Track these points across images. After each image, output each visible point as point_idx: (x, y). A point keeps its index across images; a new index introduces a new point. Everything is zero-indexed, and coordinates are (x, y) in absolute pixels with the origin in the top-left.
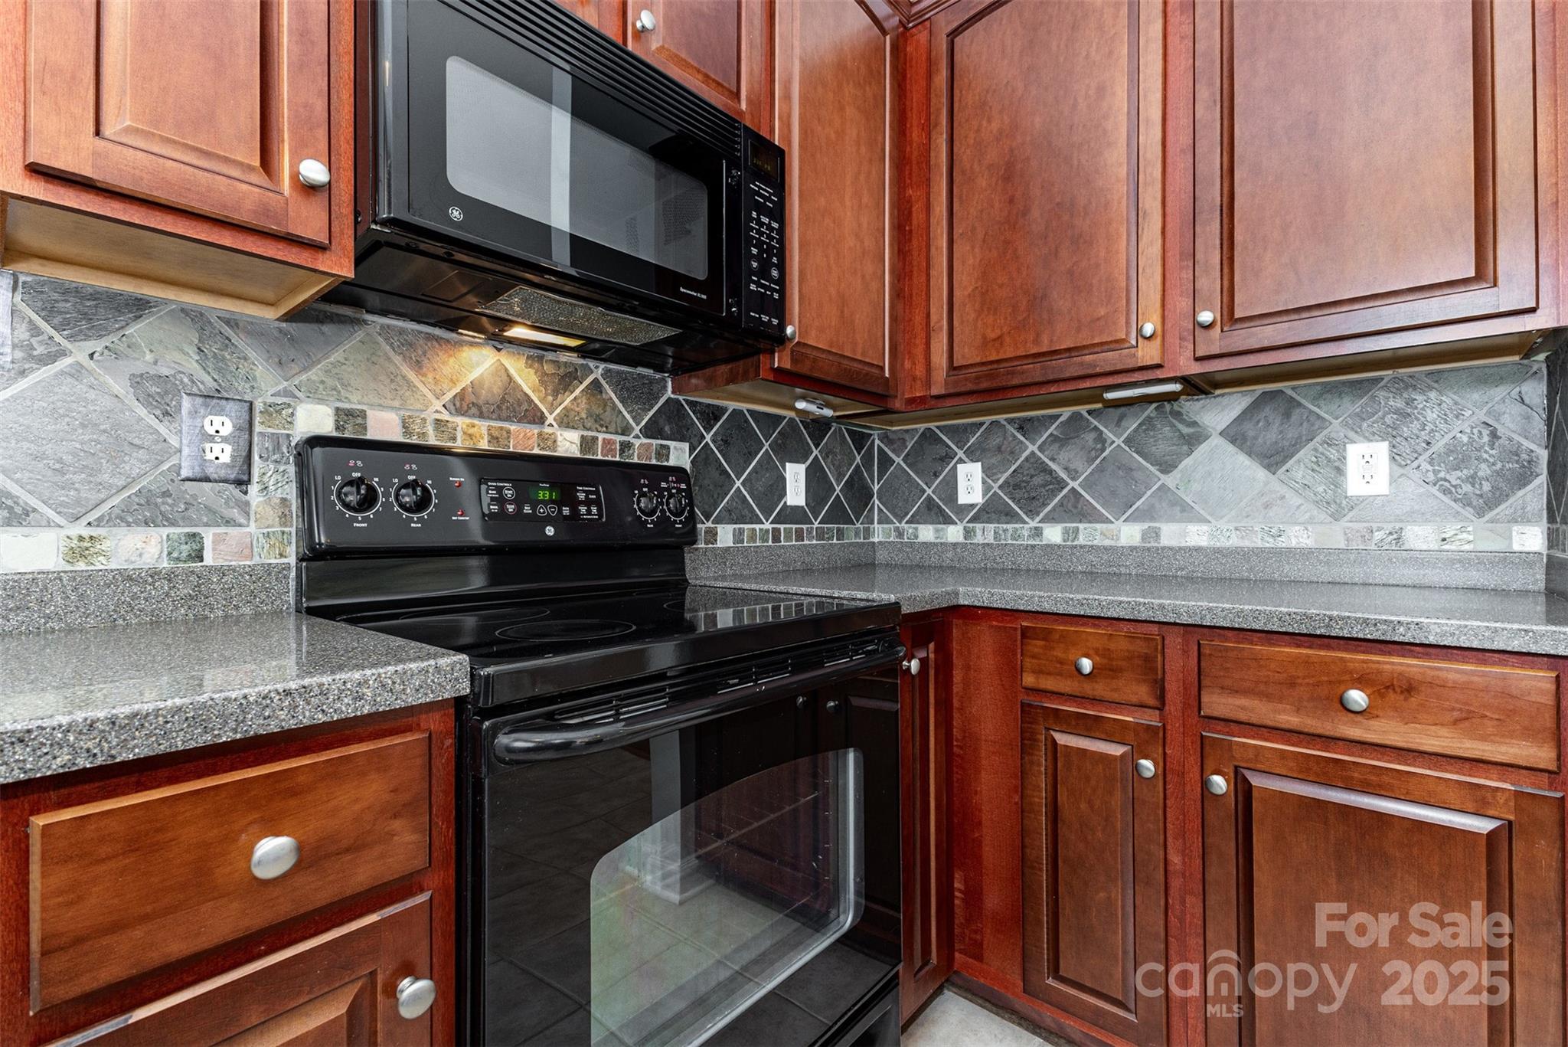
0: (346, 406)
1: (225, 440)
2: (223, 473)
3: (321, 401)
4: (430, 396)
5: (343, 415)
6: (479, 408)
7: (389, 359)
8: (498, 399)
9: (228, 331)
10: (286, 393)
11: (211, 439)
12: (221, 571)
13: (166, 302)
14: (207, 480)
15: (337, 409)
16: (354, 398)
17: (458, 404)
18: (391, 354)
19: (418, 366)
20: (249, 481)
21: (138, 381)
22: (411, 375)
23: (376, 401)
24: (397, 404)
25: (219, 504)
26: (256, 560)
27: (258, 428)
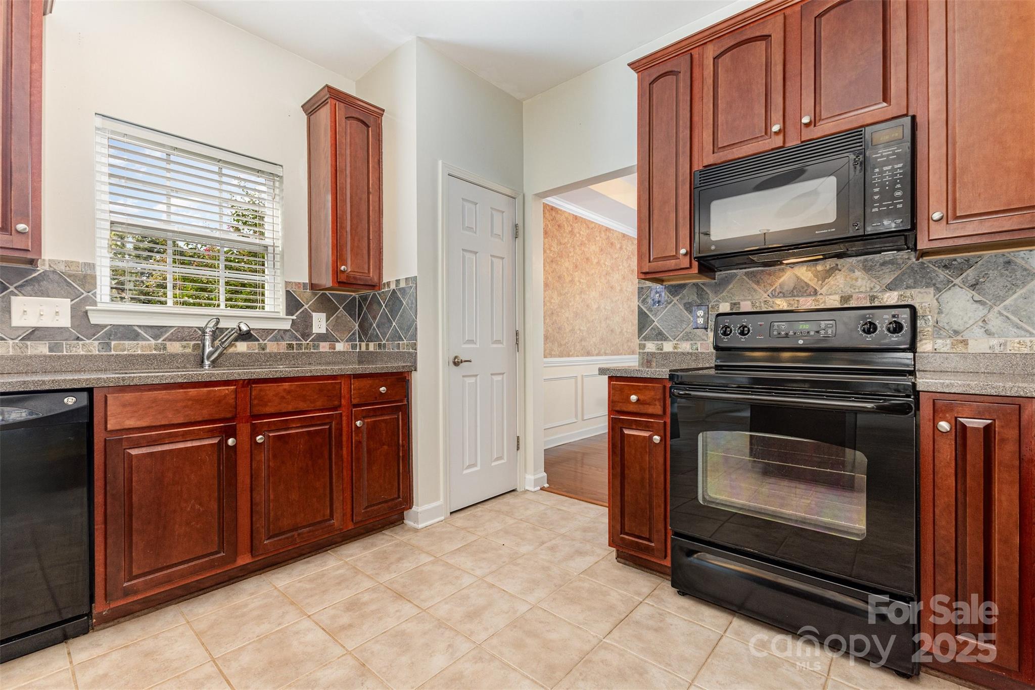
0: (734, 302)
1: (702, 317)
2: (701, 326)
3: (726, 302)
4: (762, 292)
5: (733, 305)
6: (783, 293)
7: (748, 283)
8: (792, 288)
9: (703, 287)
10: (717, 301)
11: (698, 317)
12: (702, 353)
13: (690, 283)
14: (698, 328)
15: (731, 303)
16: (737, 298)
17: (774, 293)
18: (748, 281)
19: (758, 283)
20: (707, 328)
21: (685, 305)
22: (755, 286)
23: (743, 298)
24: (750, 298)
25: (701, 334)
26: (710, 351)
27: (710, 312)
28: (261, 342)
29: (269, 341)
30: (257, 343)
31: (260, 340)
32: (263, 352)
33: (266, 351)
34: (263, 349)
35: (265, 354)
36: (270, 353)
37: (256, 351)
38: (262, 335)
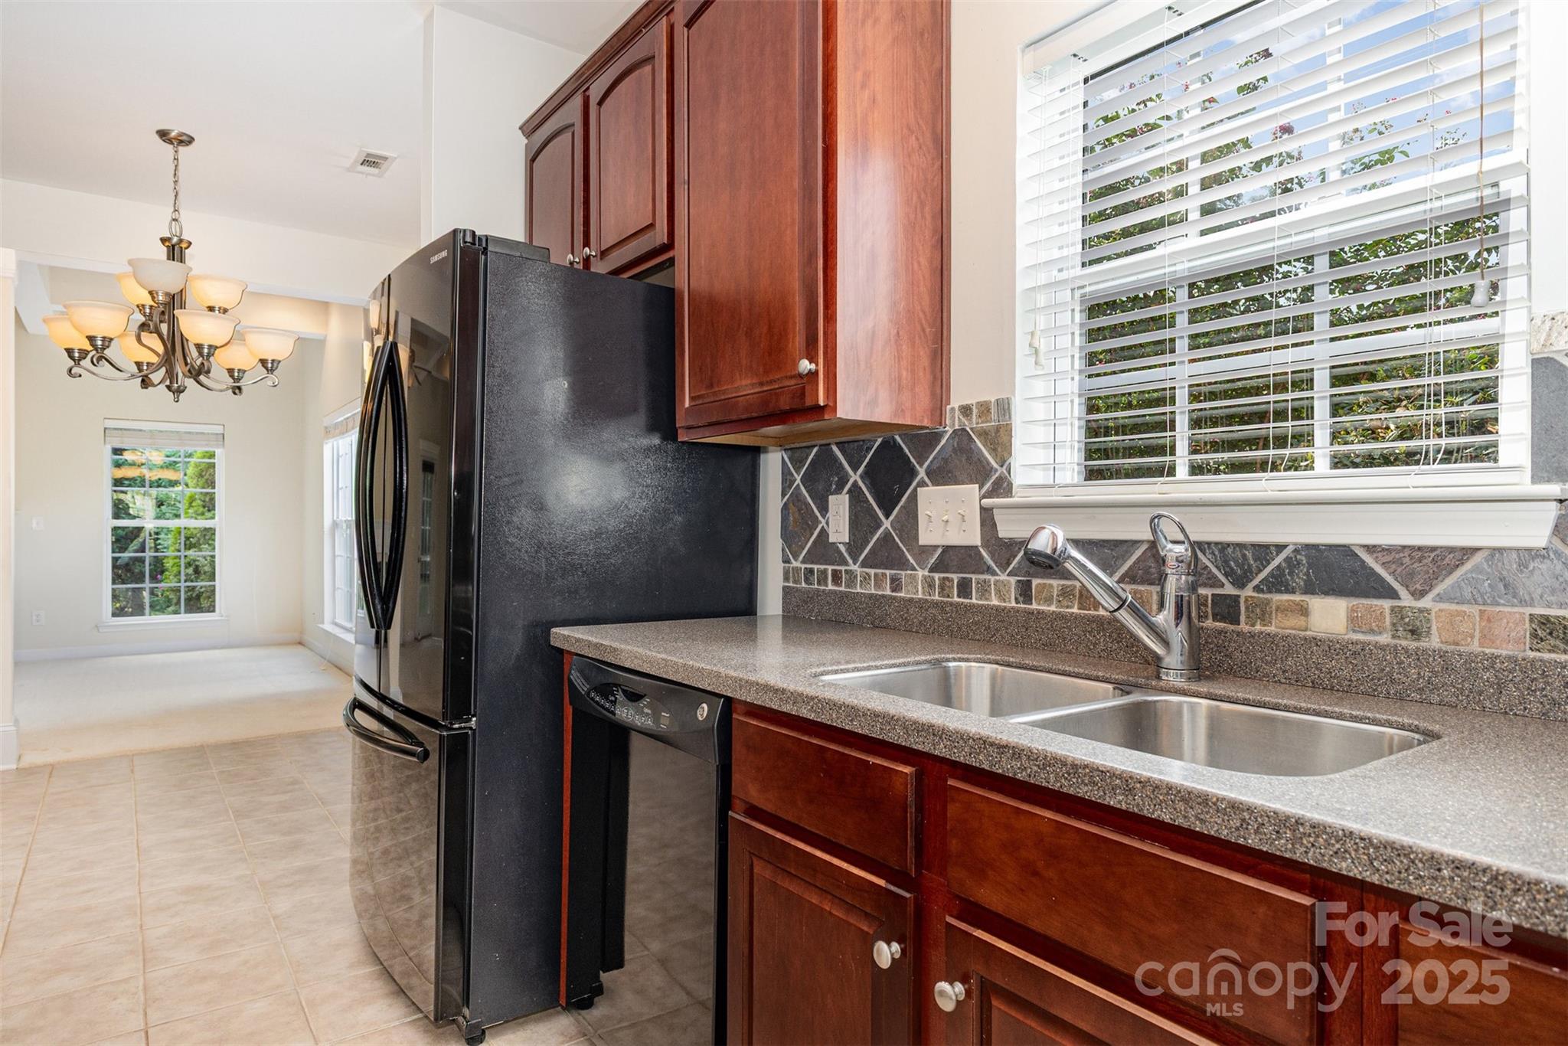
28: (1406, 600)
29: (1440, 598)
30: (1386, 604)
31: (1403, 592)
32: (1414, 645)
33: (1423, 644)
34: (1414, 632)
35: (1420, 656)
36: (1443, 655)
37: (1385, 639)
38: (1412, 574)
